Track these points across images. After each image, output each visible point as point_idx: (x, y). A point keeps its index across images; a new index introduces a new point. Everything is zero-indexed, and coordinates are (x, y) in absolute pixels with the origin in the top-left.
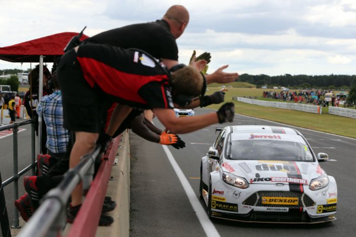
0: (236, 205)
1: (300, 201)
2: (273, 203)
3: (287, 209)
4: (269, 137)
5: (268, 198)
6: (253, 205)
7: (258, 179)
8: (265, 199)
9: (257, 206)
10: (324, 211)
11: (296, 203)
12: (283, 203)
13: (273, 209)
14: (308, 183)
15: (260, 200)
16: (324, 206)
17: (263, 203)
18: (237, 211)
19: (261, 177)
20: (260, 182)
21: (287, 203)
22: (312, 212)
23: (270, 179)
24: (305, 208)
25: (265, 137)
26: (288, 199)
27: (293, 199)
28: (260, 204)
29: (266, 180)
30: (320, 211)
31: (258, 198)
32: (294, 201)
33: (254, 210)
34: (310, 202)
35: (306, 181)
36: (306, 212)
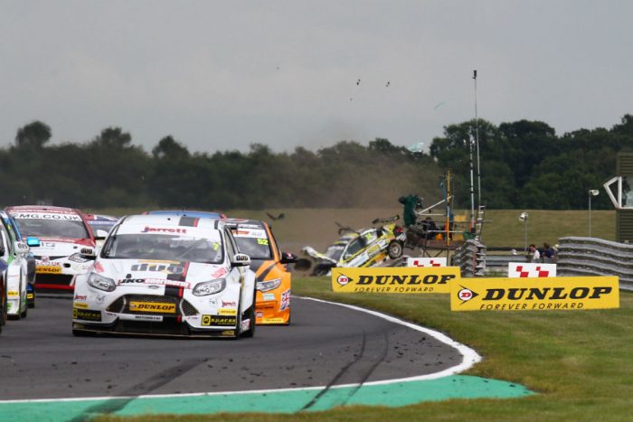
0: (99, 312)
1: (177, 308)
2: (144, 309)
3: (161, 318)
4: (170, 230)
5: (137, 304)
6: (118, 312)
7: (129, 279)
8: (134, 305)
9: (124, 312)
10: (212, 324)
11: (173, 311)
12: (156, 310)
13: (143, 318)
14: (192, 287)
15: (128, 305)
16: (213, 317)
17: (131, 309)
18: (100, 320)
19: (132, 279)
20: (130, 283)
21: (162, 311)
22: (195, 322)
23: (143, 281)
24: (184, 318)
25: (164, 230)
26: (162, 305)
27: (169, 305)
28: (127, 311)
29: (137, 281)
30: (206, 322)
31: (125, 303)
32: (170, 308)
33: (121, 318)
34: (192, 311)
35: (189, 285)
36: (186, 322)
